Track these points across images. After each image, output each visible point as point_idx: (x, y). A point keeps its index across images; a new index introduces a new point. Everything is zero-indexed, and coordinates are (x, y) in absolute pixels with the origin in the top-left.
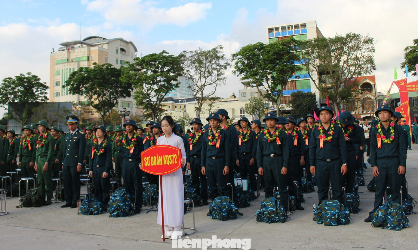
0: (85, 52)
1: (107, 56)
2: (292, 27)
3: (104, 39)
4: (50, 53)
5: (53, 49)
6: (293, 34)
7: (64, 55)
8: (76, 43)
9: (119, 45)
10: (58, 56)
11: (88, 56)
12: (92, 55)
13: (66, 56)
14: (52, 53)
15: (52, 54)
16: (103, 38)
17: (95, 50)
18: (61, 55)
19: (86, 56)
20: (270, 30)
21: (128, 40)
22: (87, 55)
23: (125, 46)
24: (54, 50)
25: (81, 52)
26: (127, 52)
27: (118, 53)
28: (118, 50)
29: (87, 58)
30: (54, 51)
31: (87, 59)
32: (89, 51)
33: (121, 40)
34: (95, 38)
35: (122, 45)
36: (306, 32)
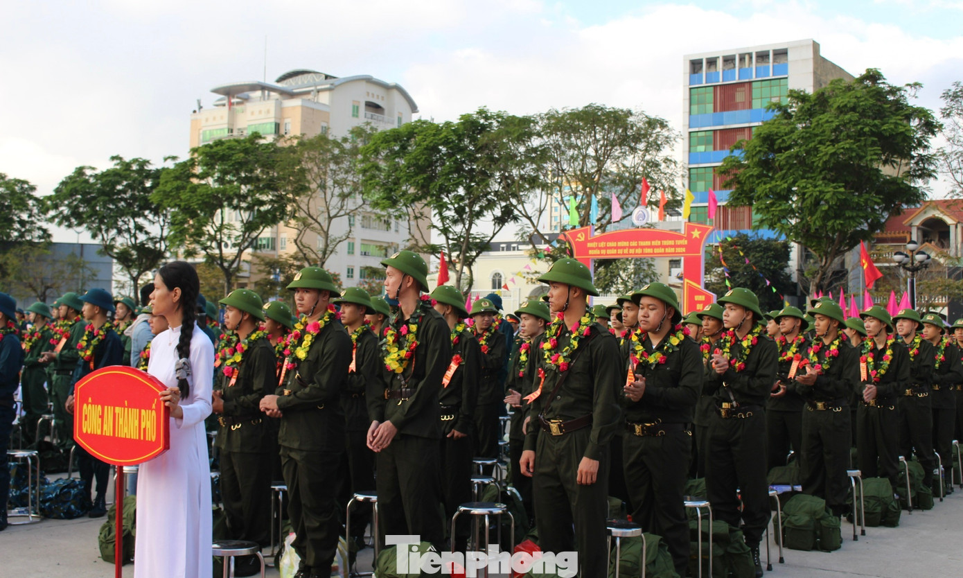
0: (268, 112)
1: (327, 123)
2: (751, 58)
3: (327, 77)
4: (192, 112)
5: (199, 102)
6: (752, 78)
7: (222, 118)
8: (254, 87)
9: (362, 95)
10: (207, 120)
11: (278, 121)
12: (287, 121)
13: (226, 120)
14: (195, 112)
15: (195, 116)
16: (324, 76)
17: (294, 108)
18: (214, 119)
19: (271, 123)
20: (695, 65)
21: (390, 81)
22: (273, 120)
23: (383, 97)
24: (202, 105)
25: (260, 112)
26: (386, 112)
27: (357, 116)
28: (358, 107)
29: (273, 126)
30: (201, 108)
31: (273, 131)
32: (280, 110)
33: (369, 80)
34: (306, 75)
35: (373, 95)
36: (787, 74)
